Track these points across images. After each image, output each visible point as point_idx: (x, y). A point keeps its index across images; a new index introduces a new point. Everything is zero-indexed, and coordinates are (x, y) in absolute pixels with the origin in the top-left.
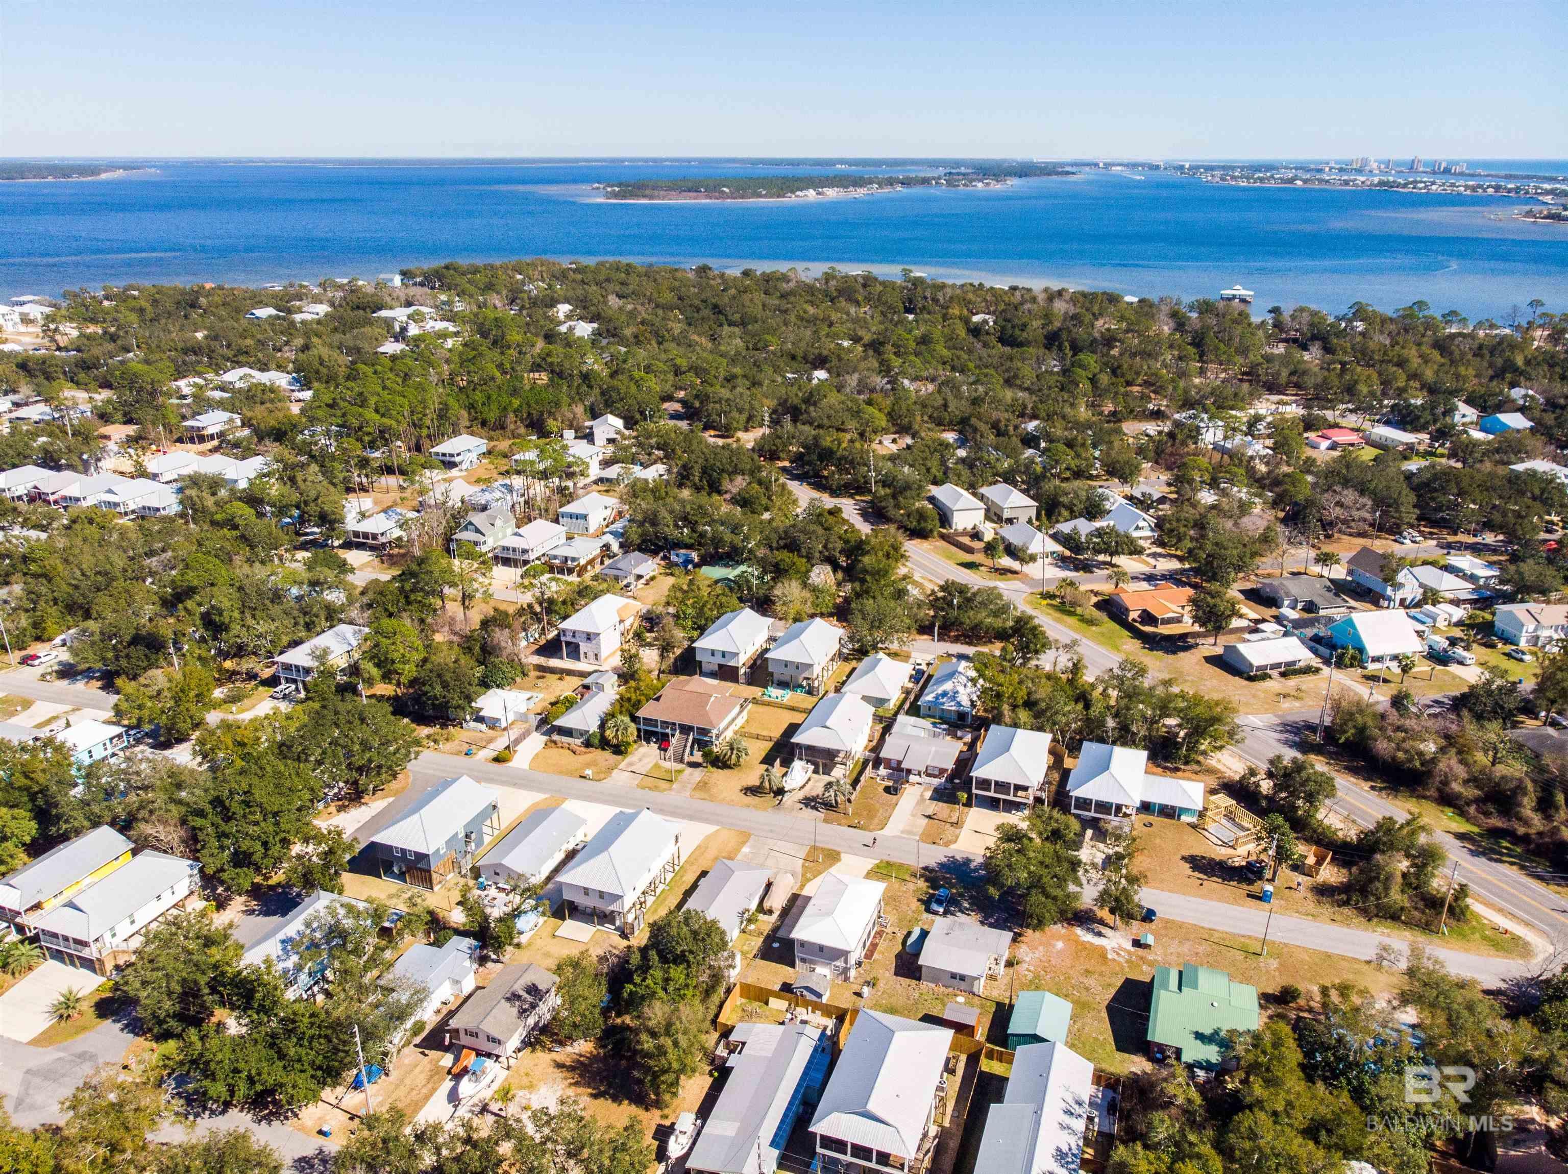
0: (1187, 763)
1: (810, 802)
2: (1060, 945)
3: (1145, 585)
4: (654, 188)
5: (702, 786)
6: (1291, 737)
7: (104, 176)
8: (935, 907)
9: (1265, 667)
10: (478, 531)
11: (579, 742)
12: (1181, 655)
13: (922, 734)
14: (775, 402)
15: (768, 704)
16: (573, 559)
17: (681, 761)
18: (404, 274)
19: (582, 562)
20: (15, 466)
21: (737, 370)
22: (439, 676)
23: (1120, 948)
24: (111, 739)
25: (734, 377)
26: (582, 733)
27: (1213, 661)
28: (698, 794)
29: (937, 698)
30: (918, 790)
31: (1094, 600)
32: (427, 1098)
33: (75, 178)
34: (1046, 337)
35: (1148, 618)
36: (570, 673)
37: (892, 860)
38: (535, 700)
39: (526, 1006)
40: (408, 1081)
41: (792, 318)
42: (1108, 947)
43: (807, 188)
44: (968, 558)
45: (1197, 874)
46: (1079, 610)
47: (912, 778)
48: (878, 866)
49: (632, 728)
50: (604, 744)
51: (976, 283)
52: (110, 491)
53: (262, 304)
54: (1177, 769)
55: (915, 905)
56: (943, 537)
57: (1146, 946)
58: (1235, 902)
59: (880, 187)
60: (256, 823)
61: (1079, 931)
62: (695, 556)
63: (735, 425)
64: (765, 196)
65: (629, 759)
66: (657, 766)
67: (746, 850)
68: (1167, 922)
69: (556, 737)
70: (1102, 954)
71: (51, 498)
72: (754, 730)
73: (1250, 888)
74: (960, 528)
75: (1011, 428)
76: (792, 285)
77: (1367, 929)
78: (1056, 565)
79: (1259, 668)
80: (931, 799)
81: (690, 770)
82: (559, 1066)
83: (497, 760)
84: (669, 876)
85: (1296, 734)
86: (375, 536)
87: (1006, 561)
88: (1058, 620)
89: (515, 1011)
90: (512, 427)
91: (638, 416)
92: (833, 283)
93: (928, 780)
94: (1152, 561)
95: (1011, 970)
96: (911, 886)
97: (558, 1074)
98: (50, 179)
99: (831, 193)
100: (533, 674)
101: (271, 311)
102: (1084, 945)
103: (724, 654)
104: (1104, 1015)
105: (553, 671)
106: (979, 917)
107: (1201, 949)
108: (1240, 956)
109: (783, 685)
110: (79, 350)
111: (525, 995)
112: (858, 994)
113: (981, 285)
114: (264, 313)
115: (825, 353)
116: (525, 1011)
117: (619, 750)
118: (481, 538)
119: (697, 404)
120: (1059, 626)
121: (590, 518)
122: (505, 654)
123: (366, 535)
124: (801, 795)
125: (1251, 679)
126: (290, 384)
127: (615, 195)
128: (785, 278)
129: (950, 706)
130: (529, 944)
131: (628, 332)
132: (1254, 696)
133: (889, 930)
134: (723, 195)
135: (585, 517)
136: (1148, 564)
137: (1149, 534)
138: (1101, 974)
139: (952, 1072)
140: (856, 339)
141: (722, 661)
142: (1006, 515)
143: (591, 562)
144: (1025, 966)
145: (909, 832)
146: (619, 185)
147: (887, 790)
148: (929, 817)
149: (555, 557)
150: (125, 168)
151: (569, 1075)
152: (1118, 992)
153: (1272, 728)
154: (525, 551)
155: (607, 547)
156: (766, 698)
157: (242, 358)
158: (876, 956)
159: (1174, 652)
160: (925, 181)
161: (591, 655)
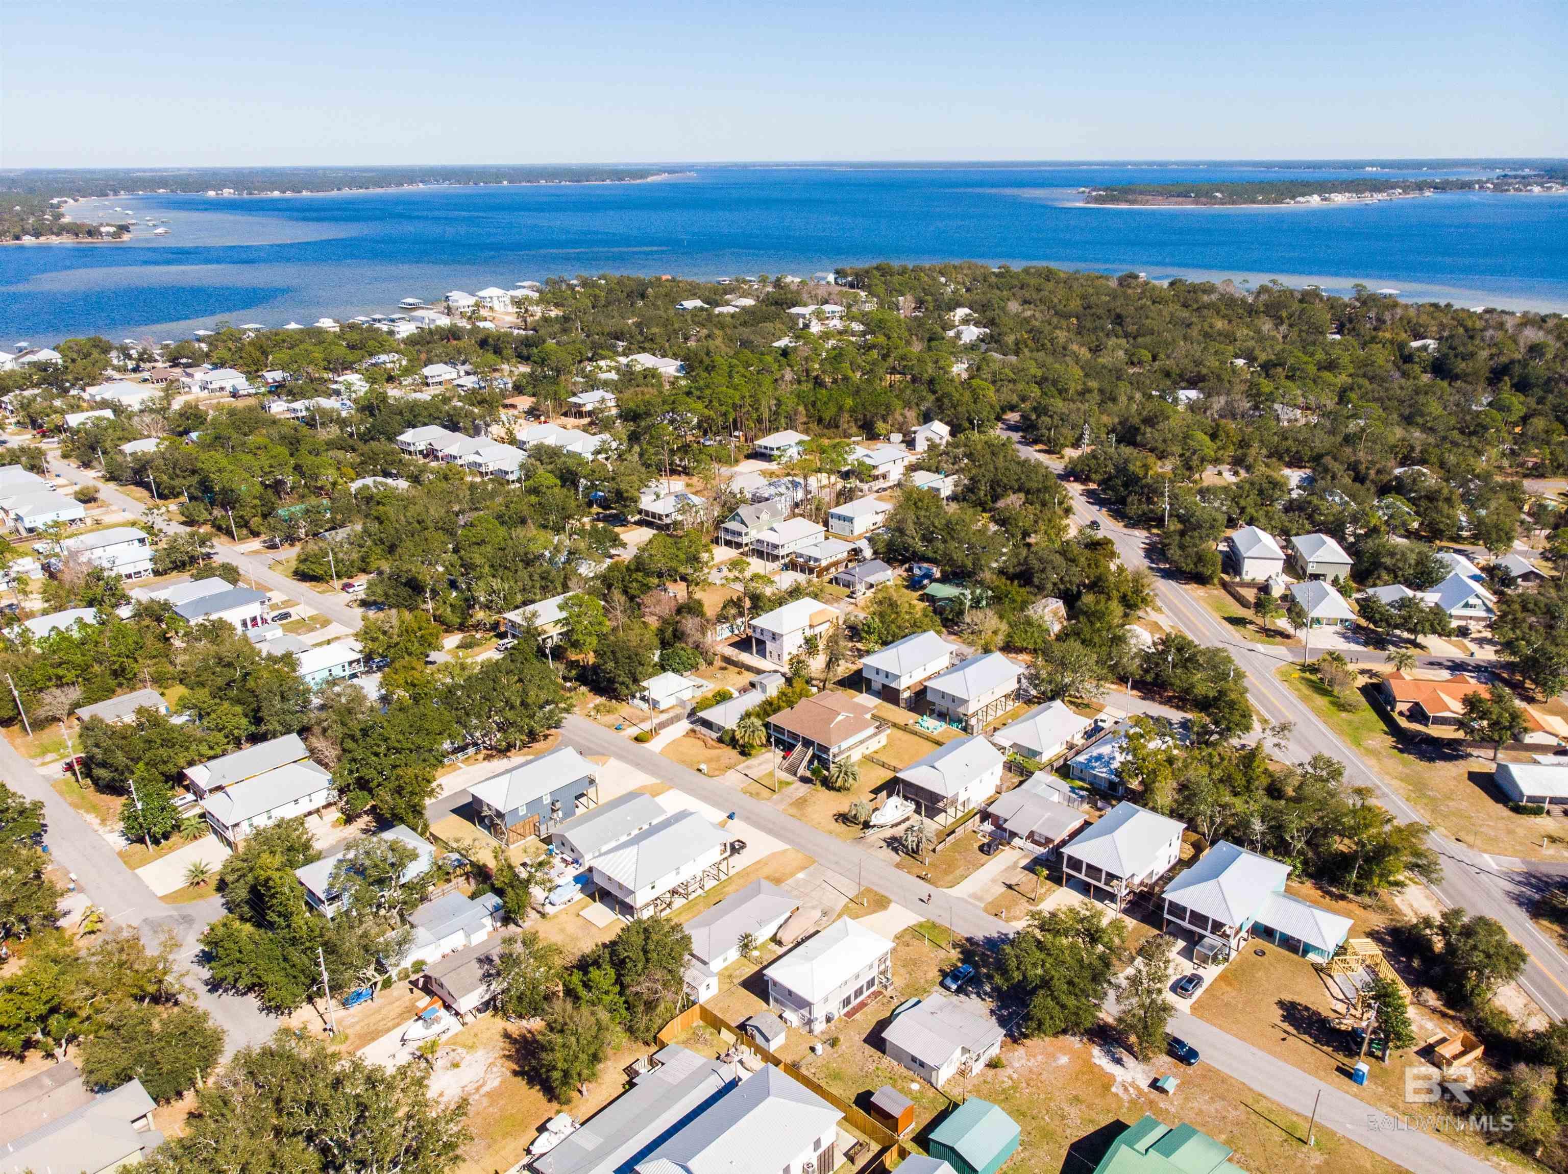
0: (1358, 893)
1: (894, 844)
2: (1064, 1060)
3: (1446, 674)
4: (1141, 193)
5: (801, 803)
6: (1528, 891)
7: (650, 179)
8: (948, 982)
9: (1542, 799)
10: (743, 522)
11: (715, 735)
12: (1440, 764)
13: (1056, 798)
14: (1116, 420)
15: (915, 733)
16: (816, 560)
17: (795, 774)
18: (837, 272)
19: (824, 563)
20: (425, 424)
21: (1093, 384)
22: (613, 652)
23: (1133, 1084)
24: (350, 663)
25: (1089, 391)
26: (720, 729)
27: (1477, 779)
28: (793, 811)
29: (1089, 760)
30: (1017, 853)
31: (1362, 680)
32: (388, 1030)
33: (627, 181)
34: (1493, 371)
35: (1417, 713)
36: (749, 669)
37: (938, 921)
38: (704, 689)
39: (493, 971)
40: (384, 1011)
41: (1194, 332)
42: (1119, 1079)
43: (1311, 194)
44: (1240, 612)
45: (1286, 1026)
46: (1336, 690)
47: (1016, 841)
48: (921, 925)
49: (763, 733)
50: (733, 742)
51: (1443, 303)
52: (477, 453)
53: (694, 295)
54: (1343, 897)
55: (934, 974)
56: (1224, 585)
57: (1162, 1091)
58: (1315, 1072)
59: (1405, 192)
60: (377, 755)
61: (1096, 1051)
62: (937, 572)
63: (1062, 440)
64: (1261, 202)
65: (751, 762)
66: (771, 774)
67: (801, 875)
68: (1210, 1073)
69: (699, 728)
70: (1107, 1083)
71: (440, 454)
72: (884, 759)
73: (1346, 1060)
74: (1247, 578)
75: (1372, 472)
76: (1214, 297)
77: (1477, 1154)
78: (1344, 636)
79: (1531, 799)
80: (1024, 868)
81: (799, 784)
82: (507, 1035)
83: (637, 739)
84: (710, 884)
85: (1539, 889)
86: (660, 517)
87: (1283, 623)
88: (1305, 699)
89: (480, 972)
90: (846, 426)
91: (967, 425)
92: (1264, 297)
93: (1030, 846)
94: (1473, 647)
95: (991, 1072)
96: (942, 954)
97: (501, 1043)
98: (608, 182)
99: (1340, 199)
100: (718, 663)
101: (698, 303)
102: (1092, 1068)
103: (887, 675)
104: (1064, 1152)
105: (735, 664)
106: (993, 1005)
107: (1232, 1114)
108: (1277, 1136)
109: (942, 716)
110: (535, 330)
111: (497, 960)
112: (813, 1049)
113: (1448, 306)
114: (689, 304)
115: (1204, 371)
116: (490, 975)
117: (745, 751)
118: (743, 529)
119: (1034, 417)
120: (1302, 706)
121: (855, 521)
122: (690, 641)
123: (654, 515)
124: (888, 833)
125: (1518, 810)
126: (678, 371)
127: (1098, 200)
128: (1209, 289)
129: (1101, 772)
130: (555, 916)
131: (1010, 339)
132: (1510, 832)
133: (889, 992)
134: (1213, 200)
135: (851, 520)
136: (1465, 648)
137: (1483, 614)
138: (1090, 1107)
139: (852, 1160)
140: (1251, 359)
141: (886, 682)
142: (1310, 570)
143: (836, 564)
144: (1009, 1071)
145: (980, 899)
146: (1105, 190)
147: (981, 849)
148: (1010, 887)
149: (801, 556)
150: (670, 172)
151: (508, 1046)
152: (1096, 1133)
153: (1509, 876)
154: (776, 547)
155: (856, 552)
156: (918, 727)
157: (647, 345)
158: (858, 1016)
159: (1431, 760)
160: (1466, 186)
161: (775, 654)
